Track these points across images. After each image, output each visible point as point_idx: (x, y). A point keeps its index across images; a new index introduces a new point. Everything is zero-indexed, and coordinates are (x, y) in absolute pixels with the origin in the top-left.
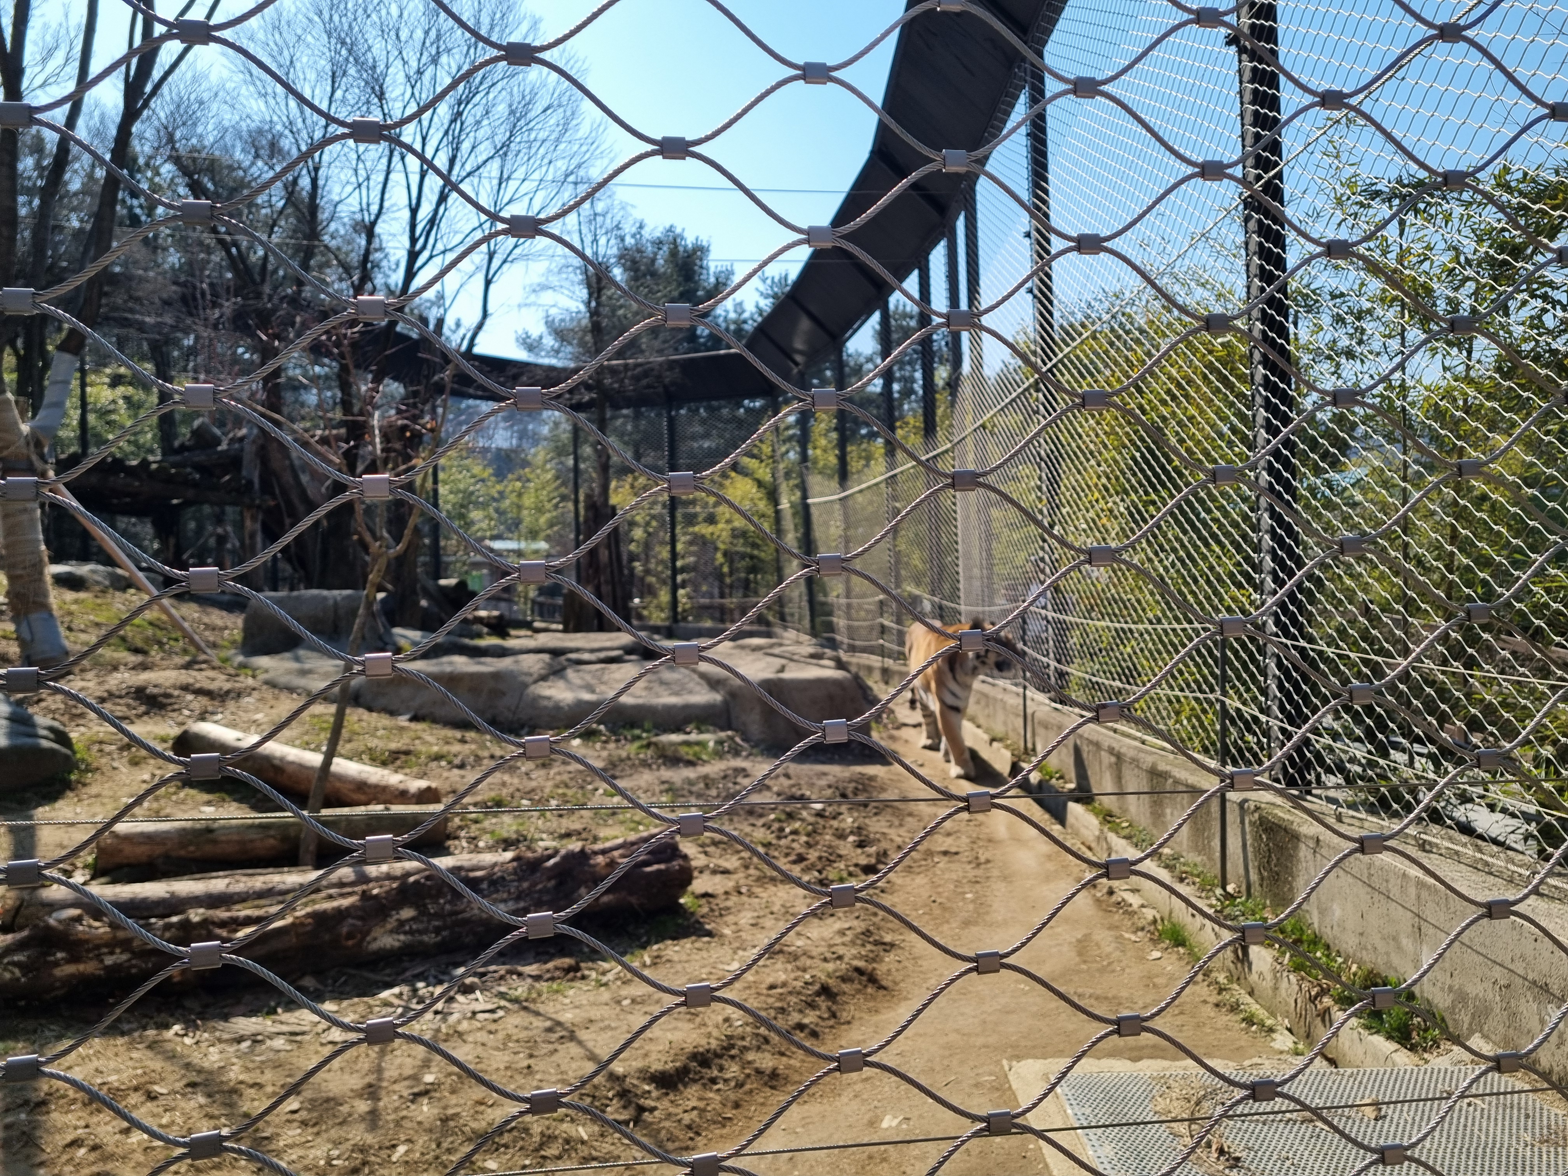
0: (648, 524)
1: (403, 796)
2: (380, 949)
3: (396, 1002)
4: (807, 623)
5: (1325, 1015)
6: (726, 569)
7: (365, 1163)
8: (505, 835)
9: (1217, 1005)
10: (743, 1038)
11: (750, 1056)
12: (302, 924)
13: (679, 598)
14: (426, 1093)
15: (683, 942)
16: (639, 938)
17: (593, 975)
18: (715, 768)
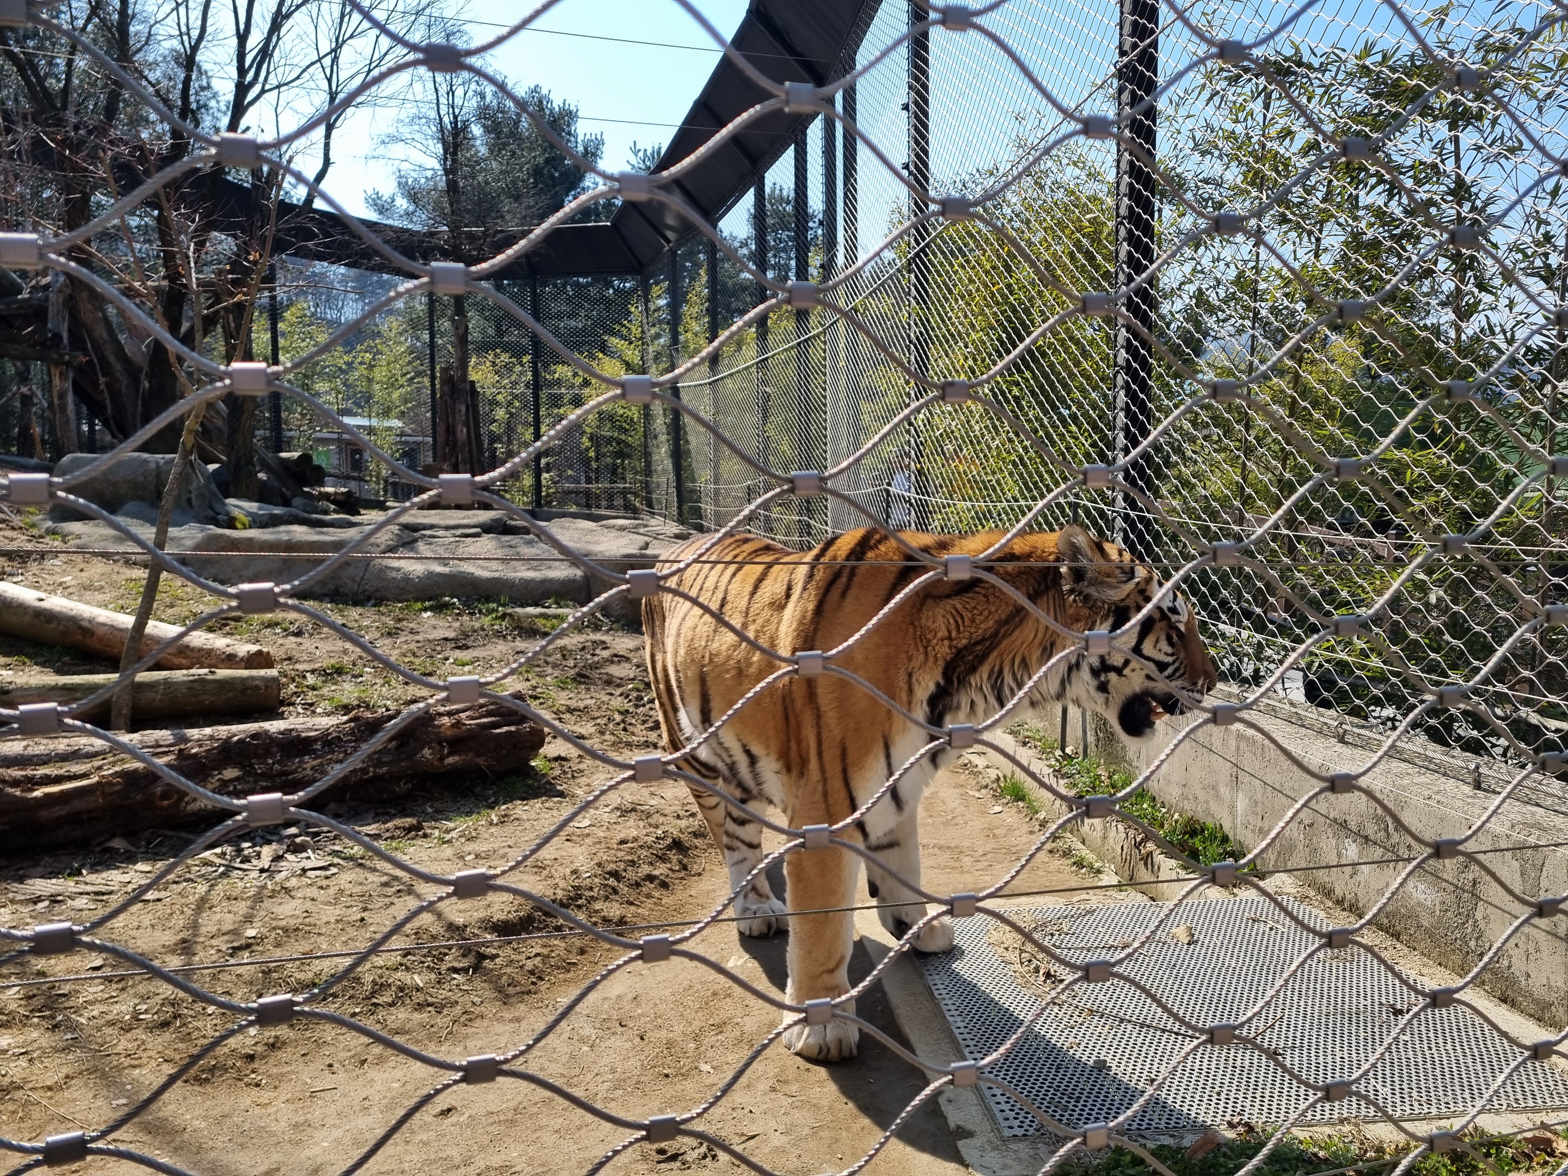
0: (510, 404)
1: (230, 660)
2: (201, 809)
3: (218, 861)
4: (674, 510)
5: (1147, 859)
6: (592, 454)
7: (175, 1017)
8: (345, 701)
9: (1051, 852)
10: (591, 889)
11: (598, 906)
12: (110, 783)
13: (544, 482)
14: (248, 946)
15: (531, 802)
16: (486, 799)
17: (436, 833)
18: (572, 641)
